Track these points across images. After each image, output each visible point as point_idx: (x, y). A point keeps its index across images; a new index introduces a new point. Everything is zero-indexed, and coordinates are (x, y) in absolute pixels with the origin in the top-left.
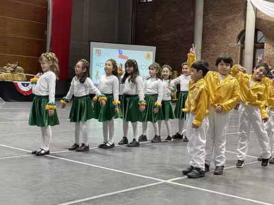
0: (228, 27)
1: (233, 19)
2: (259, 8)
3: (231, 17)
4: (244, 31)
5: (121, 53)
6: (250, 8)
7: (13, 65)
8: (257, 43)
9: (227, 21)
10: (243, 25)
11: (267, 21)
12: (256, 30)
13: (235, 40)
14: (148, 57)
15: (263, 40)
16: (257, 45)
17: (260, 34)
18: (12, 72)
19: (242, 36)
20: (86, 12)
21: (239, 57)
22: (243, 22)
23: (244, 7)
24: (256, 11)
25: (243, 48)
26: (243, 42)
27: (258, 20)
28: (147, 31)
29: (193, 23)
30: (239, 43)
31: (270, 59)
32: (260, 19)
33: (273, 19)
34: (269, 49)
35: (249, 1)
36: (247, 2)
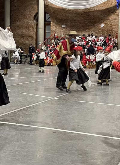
0: (28, 10)
1: (30, 5)
3: (28, 4)
4: (37, 13)
8: (46, 21)
9: (27, 6)
10: (36, 10)
11: (52, 7)
12: (45, 13)
13: (32, 19)
15: (49, 20)
16: (46, 23)
17: (48, 16)
19: (36, 17)
21: (35, 31)
22: (37, 7)
25: (37, 25)
26: (37, 21)
27: (46, 6)
30: (35, 21)
31: (55, 32)
32: (47, 5)
33: (55, 6)
34: (53, 26)
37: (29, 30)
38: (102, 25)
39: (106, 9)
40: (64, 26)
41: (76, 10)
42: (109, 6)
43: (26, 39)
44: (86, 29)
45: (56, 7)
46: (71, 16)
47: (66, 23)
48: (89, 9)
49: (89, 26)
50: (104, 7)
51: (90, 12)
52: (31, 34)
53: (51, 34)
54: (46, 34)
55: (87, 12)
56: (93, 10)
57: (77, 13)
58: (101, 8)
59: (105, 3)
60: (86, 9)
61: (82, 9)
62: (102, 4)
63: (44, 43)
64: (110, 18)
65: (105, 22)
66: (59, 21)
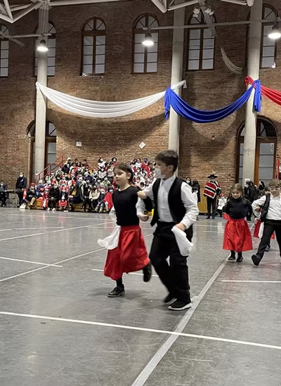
0: (17, 117)
1: (22, 108)
2: (49, 98)
3: (18, 105)
4: (34, 122)
6: (39, 96)
8: (49, 136)
9: (16, 110)
10: (33, 116)
11: (61, 114)
12: (48, 122)
13: (25, 131)
15: (54, 133)
16: (49, 138)
17: (52, 126)
19: (32, 128)
21: (29, 151)
22: (33, 112)
23: (32, 97)
24: (47, 100)
25: (33, 141)
26: (33, 134)
27: (49, 111)
30: (29, 135)
31: (63, 153)
32: (51, 110)
33: (64, 110)
34: (61, 143)
35: (38, 88)
36: (36, 90)
37: (18, 149)
38: (142, 145)
39: (147, 119)
40: (79, 144)
41: (99, 118)
42: (152, 114)
43: (13, 165)
44: (116, 149)
45: (65, 112)
46: (91, 128)
47: (82, 139)
48: (120, 118)
49: (120, 145)
50: (145, 116)
51: (123, 123)
52: (22, 155)
53: (57, 157)
54: (49, 156)
55: (117, 123)
56: (127, 120)
57: (100, 124)
58: (140, 118)
59: (146, 109)
60: (116, 118)
61: (110, 118)
62: (141, 110)
63: (45, 172)
64: (154, 134)
65: (147, 139)
66: (72, 136)
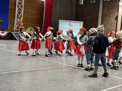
0: (112, 15)
1: (114, 11)
3: (113, 11)
4: (117, 16)
5: (70, 24)
6: (120, 7)
7: (30, 28)
9: (111, 12)
10: (117, 14)
13: (114, 19)
14: (80, 25)
18: (30, 30)
19: (117, 18)
20: (58, 8)
21: (115, 26)
22: (117, 13)
23: (117, 7)
25: (117, 23)
26: (117, 21)
28: (81, 16)
29: (98, 13)
30: (116, 21)
35: (120, 4)
36: (119, 5)
37: (112, 26)
52: (113, 28)
